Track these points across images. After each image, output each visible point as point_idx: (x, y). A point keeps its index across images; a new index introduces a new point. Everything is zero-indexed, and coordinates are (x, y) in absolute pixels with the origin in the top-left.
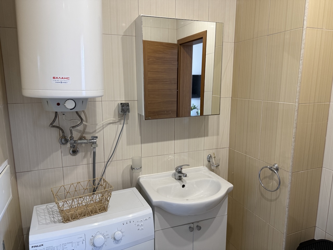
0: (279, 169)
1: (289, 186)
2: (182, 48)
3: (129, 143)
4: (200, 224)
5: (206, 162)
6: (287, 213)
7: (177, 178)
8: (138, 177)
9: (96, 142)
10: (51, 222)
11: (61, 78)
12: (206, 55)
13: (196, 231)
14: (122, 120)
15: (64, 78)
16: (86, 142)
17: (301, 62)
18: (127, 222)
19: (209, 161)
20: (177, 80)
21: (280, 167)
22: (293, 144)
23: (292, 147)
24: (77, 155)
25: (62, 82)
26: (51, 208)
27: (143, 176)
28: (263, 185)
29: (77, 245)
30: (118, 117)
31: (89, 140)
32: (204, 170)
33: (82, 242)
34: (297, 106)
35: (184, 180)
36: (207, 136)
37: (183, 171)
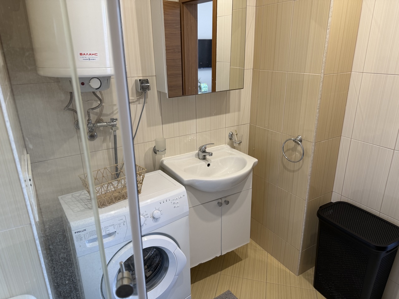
0: (303, 141)
1: (312, 155)
2: (184, 7)
3: (149, 125)
4: (227, 199)
5: (228, 140)
6: (309, 181)
7: (202, 157)
8: (161, 160)
9: (116, 124)
10: (86, 209)
11: (89, 55)
12: (217, 17)
13: (225, 206)
14: (141, 99)
15: (91, 54)
16: (105, 125)
17: (328, 31)
18: (163, 201)
19: (231, 139)
20: (180, 48)
21: (303, 138)
22: (317, 115)
23: (316, 118)
24: (95, 141)
25: (91, 58)
26: (78, 197)
27: (166, 158)
28: (286, 157)
29: (118, 227)
30: (136, 96)
31: (109, 122)
32: (226, 148)
33: (124, 223)
34: (322, 77)
35: (209, 159)
36: (229, 112)
37: (207, 150)
